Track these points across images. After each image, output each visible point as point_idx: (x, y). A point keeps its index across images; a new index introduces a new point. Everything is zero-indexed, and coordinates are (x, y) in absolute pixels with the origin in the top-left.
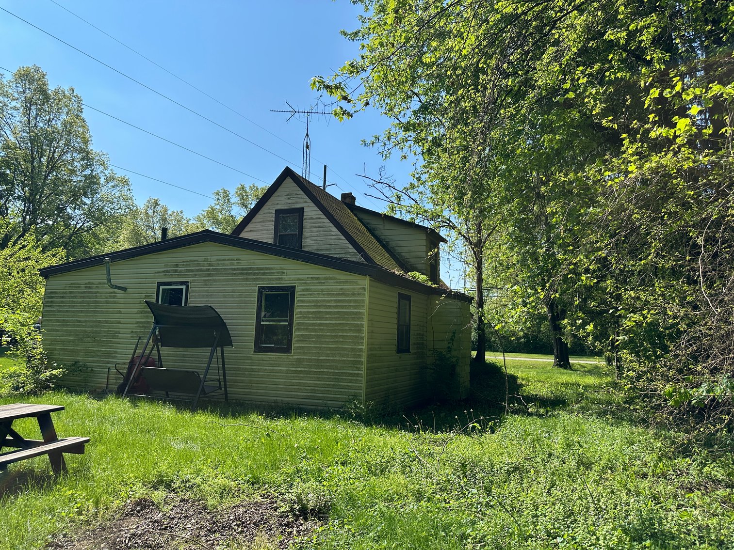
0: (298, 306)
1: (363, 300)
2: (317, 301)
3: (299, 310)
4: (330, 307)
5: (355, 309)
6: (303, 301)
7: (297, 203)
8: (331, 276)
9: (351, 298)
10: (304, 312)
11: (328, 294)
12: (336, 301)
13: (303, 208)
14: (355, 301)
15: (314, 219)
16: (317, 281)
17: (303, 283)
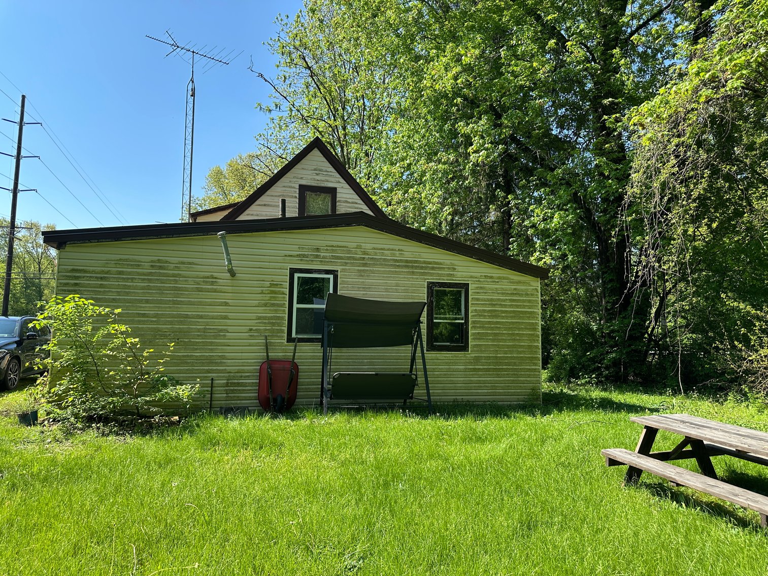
0: (472, 304)
1: (536, 300)
2: (492, 300)
3: (475, 308)
4: (505, 306)
5: (530, 308)
6: (478, 299)
7: (327, 181)
8: (504, 275)
9: (525, 298)
10: (480, 310)
11: (503, 293)
12: (511, 300)
13: (336, 189)
14: (529, 301)
15: (349, 203)
16: (491, 280)
17: (477, 281)
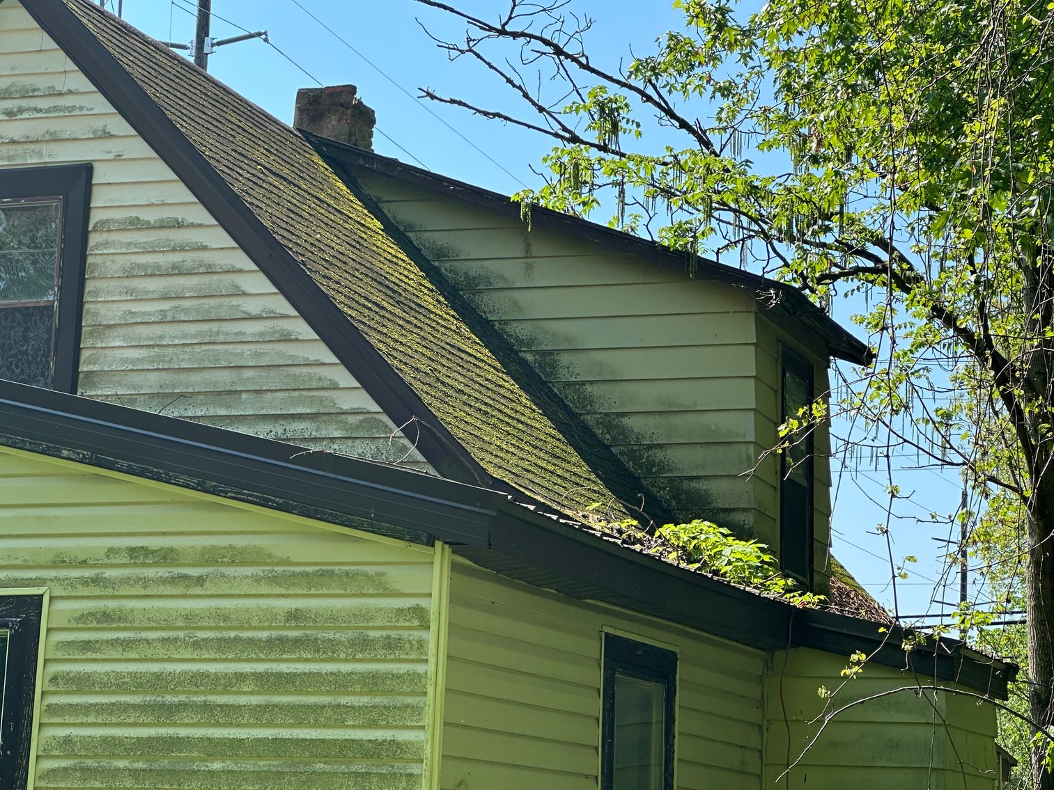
0: (52, 710)
1: (416, 678)
2: (158, 682)
3: (61, 732)
4: (231, 714)
5: (373, 725)
6: (81, 683)
7: (55, 139)
8: (240, 542)
9: (345, 668)
10: (87, 743)
11: (222, 644)
12: (267, 682)
13: (86, 170)
14: (373, 683)
15: (148, 227)
16: (162, 572)
17: (85, 582)
